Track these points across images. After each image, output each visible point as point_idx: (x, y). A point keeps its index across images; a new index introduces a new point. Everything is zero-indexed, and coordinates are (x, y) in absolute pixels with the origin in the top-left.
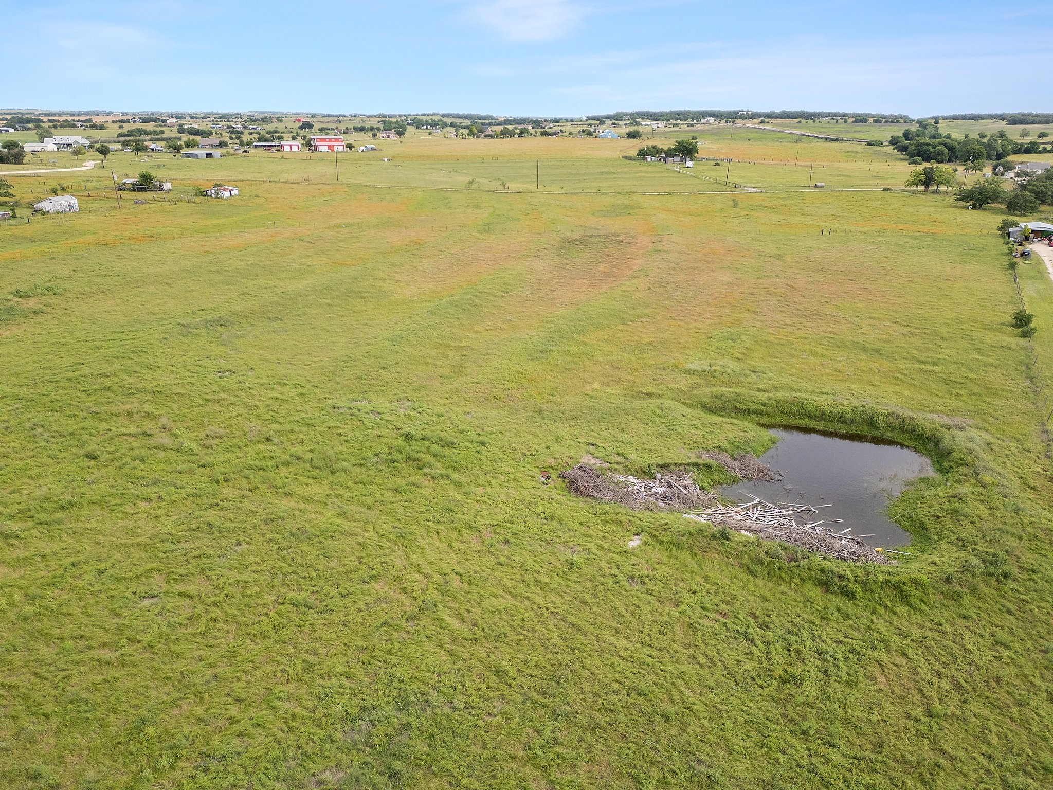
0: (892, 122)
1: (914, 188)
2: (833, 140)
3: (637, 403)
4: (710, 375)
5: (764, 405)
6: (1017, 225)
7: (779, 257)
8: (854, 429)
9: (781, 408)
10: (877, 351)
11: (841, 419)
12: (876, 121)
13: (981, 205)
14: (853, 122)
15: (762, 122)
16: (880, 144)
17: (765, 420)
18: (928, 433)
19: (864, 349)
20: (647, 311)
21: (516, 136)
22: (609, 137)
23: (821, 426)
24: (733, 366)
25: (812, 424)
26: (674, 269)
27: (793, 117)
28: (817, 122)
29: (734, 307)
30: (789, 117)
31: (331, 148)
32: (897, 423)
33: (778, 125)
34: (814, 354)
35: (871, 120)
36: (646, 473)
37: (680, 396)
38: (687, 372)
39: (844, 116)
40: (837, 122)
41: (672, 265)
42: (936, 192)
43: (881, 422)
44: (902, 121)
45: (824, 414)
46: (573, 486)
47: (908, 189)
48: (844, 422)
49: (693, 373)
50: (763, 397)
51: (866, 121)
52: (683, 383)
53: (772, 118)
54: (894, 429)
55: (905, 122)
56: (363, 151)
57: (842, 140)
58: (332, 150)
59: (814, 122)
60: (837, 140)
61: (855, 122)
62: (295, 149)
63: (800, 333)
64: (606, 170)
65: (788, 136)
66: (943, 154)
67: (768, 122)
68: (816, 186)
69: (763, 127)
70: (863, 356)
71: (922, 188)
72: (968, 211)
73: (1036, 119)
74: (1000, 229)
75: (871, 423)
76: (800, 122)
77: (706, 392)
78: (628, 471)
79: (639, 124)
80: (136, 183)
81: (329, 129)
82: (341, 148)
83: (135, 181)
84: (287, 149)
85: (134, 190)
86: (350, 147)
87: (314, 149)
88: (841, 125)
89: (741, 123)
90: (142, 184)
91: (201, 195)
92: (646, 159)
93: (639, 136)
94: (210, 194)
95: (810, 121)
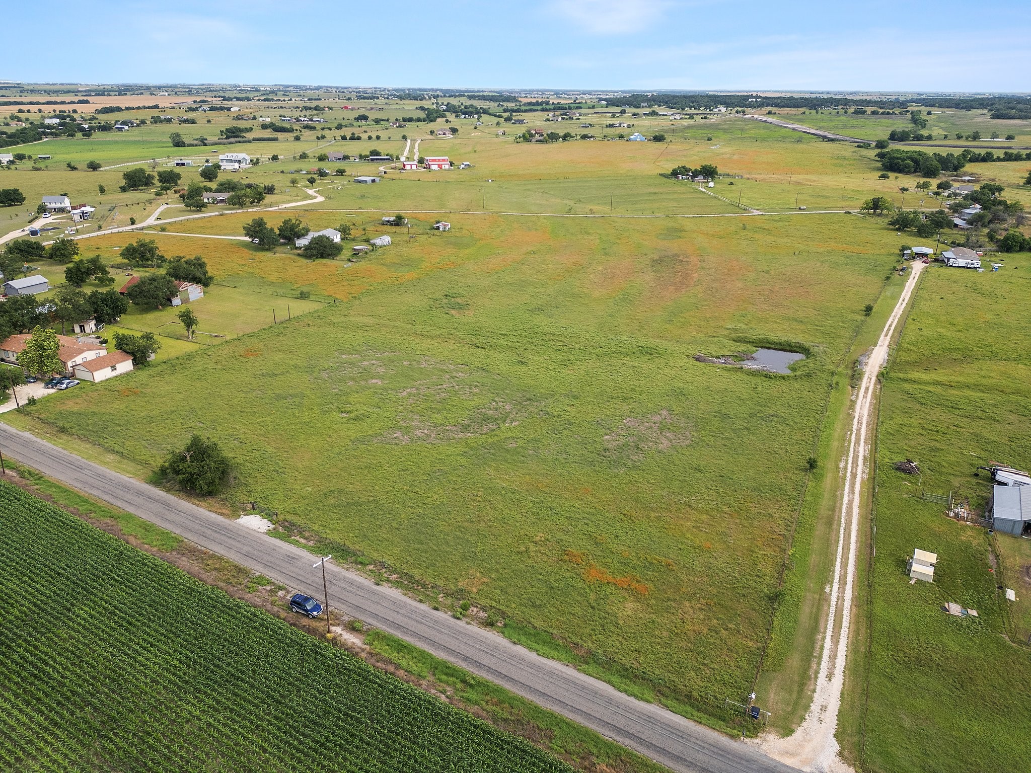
0: (888, 113)
1: (866, 211)
3: (710, 339)
4: (735, 330)
5: (754, 339)
7: (768, 272)
8: (784, 347)
9: (760, 341)
10: (801, 321)
11: (780, 344)
12: (874, 112)
14: (853, 113)
15: (770, 112)
16: (868, 145)
17: (755, 345)
18: (806, 348)
19: (797, 321)
20: (706, 303)
21: (560, 140)
22: (638, 140)
23: (773, 346)
24: (744, 326)
25: (770, 346)
26: (714, 280)
28: (820, 112)
29: (744, 301)
31: (440, 166)
33: (787, 117)
34: (776, 322)
36: (718, 358)
37: (725, 336)
38: (727, 329)
40: (838, 112)
41: (713, 277)
42: (880, 215)
43: (793, 345)
46: (697, 359)
47: (863, 211)
49: (729, 329)
50: (754, 337)
51: (865, 112)
52: (726, 332)
53: (780, 107)
55: (900, 113)
56: (463, 168)
57: (838, 140)
58: (441, 168)
59: (817, 112)
60: (832, 139)
62: (414, 167)
63: (772, 314)
64: (650, 190)
65: (791, 133)
67: (775, 113)
68: (800, 208)
69: (769, 120)
70: (795, 323)
71: (872, 211)
74: (900, 251)
75: (790, 345)
76: (804, 113)
77: (734, 335)
78: (712, 357)
79: (657, 114)
80: (394, 221)
81: (383, 120)
82: (447, 167)
83: (392, 219)
84: (408, 167)
85: (392, 225)
86: (452, 164)
87: (428, 167)
88: (843, 118)
89: (751, 113)
90: (398, 222)
91: (434, 228)
92: (678, 178)
93: (664, 139)
94: (438, 228)
95: (814, 112)
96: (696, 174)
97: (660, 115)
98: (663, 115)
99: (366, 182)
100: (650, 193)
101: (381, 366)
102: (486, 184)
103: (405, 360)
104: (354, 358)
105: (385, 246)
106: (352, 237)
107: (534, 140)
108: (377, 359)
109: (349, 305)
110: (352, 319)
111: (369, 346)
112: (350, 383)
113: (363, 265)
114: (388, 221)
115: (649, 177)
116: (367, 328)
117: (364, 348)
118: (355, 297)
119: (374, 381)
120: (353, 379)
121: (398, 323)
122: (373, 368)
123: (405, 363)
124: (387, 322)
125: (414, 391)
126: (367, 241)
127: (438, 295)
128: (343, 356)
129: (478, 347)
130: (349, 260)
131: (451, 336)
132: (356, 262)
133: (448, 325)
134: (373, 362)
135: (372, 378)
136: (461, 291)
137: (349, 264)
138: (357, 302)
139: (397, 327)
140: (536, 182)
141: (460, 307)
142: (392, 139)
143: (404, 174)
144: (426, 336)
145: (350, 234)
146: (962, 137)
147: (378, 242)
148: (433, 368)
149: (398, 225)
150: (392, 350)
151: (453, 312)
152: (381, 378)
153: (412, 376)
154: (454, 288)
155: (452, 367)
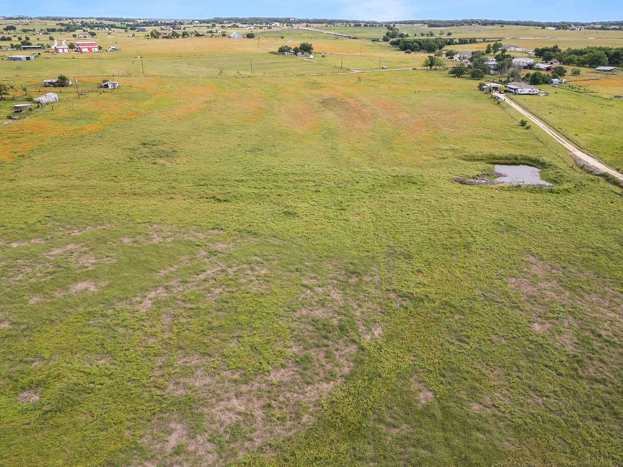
0: (373, 26)
1: (426, 68)
2: (353, 38)
4: (453, 150)
5: (482, 157)
6: (485, 85)
12: (365, 26)
13: (459, 75)
15: (307, 26)
16: (377, 40)
18: (534, 159)
21: (180, 37)
22: (236, 37)
25: (499, 161)
27: (321, 23)
28: (336, 26)
30: (319, 23)
31: (90, 49)
32: (523, 158)
33: (317, 28)
35: (363, 25)
37: (453, 157)
39: (347, 22)
40: (346, 26)
42: (435, 69)
43: (519, 158)
44: (378, 25)
45: (501, 157)
47: (423, 68)
48: (508, 159)
49: (448, 150)
51: (360, 25)
53: (311, 23)
54: (523, 160)
55: (379, 26)
56: (111, 51)
57: (358, 38)
58: (91, 51)
59: (334, 26)
60: (355, 38)
61: (355, 26)
62: (66, 51)
64: (271, 61)
65: (328, 35)
66: (417, 47)
67: (310, 26)
68: (383, 68)
69: (311, 30)
71: (429, 68)
72: (455, 79)
73: (441, 24)
74: (479, 87)
76: (327, 26)
77: (460, 155)
78: (469, 178)
79: (237, 27)
80: (57, 82)
81: (30, 30)
82: (96, 50)
83: (54, 81)
84: (61, 51)
85: (55, 86)
86: (100, 48)
87: (79, 50)
88: (350, 28)
89: (295, 26)
90: (62, 82)
91: (102, 87)
92: (285, 54)
93: (254, 37)
94: (107, 86)
95: (332, 25)
96: (296, 51)
97: (239, 27)
98: (242, 27)
99: (20, 59)
100: (272, 63)
101: (85, 253)
102: (136, 59)
103: (124, 235)
104: (34, 245)
105: (52, 103)
106: (10, 97)
107: (160, 37)
108: (76, 240)
109: (15, 166)
110: (21, 183)
111: (58, 221)
112: (34, 300)
113: (28, 121)
114: (51, 83)
115: (264, 54)
116: (49, 194)
117: (49, 225)
118: (23, 156)
119: (81, 286)
120: (37, 289)
121: (93, 182)
122: (72, 259)
123: (126, 240)
124: (77, 182)
125: (161, 293)
126: (30, 100)
127: (134, 145)
128: (14, 245)
129: (219, 200)
130: (10, 118)
131: (174, 191)
132: (19, 119)
133: (163, 177)
134: (69, 247)
135: (76, 280)
136: (158, 138)
137: (10, 121)
138: (28, 161)
139: (93, 187)
140: (178, 58)
141: (170, 155)
142: (40, 39)
143: (57, 55)
144: (139, 194)
145: (8, 94)
146: (424, 35)
147: (43, 99)
148: (174, 242)
149: (63, 86)
150: (97, 220)
151: (162, 161)
152: (92, 276)
153: (147, 261)
154: (149, 136)
155: (201, 235)
